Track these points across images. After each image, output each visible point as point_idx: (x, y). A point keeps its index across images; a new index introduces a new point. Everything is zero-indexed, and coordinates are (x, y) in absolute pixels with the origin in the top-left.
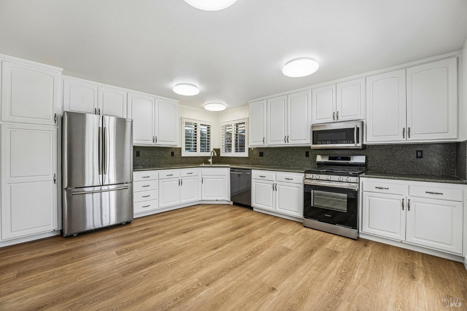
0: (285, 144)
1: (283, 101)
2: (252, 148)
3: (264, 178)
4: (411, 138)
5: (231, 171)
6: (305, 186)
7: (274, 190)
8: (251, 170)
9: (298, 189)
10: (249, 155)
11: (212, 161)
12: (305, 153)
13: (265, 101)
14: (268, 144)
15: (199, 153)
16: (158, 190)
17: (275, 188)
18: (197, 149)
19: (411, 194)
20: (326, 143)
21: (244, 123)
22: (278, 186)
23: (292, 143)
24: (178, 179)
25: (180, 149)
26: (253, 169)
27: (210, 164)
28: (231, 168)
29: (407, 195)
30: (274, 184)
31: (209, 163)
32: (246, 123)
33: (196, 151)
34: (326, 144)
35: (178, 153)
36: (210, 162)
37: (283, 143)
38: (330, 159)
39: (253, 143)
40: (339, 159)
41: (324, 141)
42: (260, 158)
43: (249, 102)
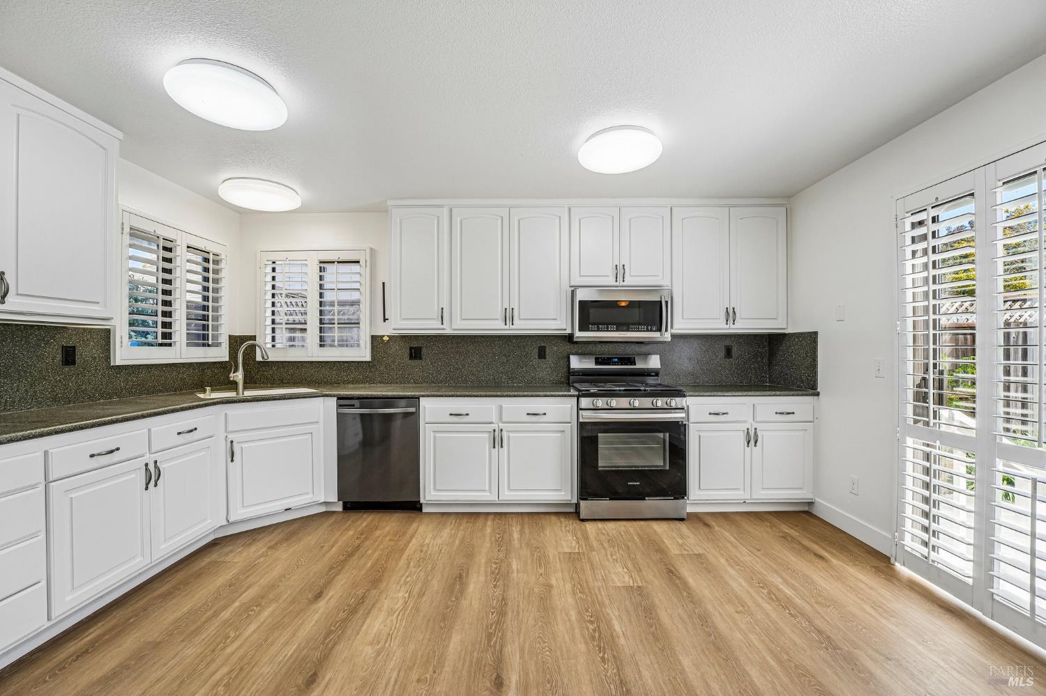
0: (503, 326)
1: (499, 222)
2: (384, 336)
3: (466, 419)
4: (738, 325)
5: (339, 406)
6: (582, 426)
7: (494, 447)
8: (419, 398)
9: (559, 435)
10: (373, 356)
11: (245, 377)
12: (536, 351)
13: (446, 211)
14: (455, 327)
15: (182, 352)
16: (42, 536)
17: (497, 441)
18: (175, 338)
19: (758, 419)
20: (608, 328)
21: (358, 262)
22: (505, 434)
23: (522, 326)
24: (140, 463)
25: (106, 335)
26: (423, 396)
27: (236, 389)
28: (339, 399)
29: (752, 421)
30: (494, 431)
31: (233, 385)
32: (362, 263)
33: (170, 345)
34: (608, 331)
35: (97, 352)
36: (235, 383)
37: (500, 325)
38: (597, 363)
39: (405, 322)
40: (615, 362)
41: (602, 324)
42: (413, 363)
43: (389, 203)
